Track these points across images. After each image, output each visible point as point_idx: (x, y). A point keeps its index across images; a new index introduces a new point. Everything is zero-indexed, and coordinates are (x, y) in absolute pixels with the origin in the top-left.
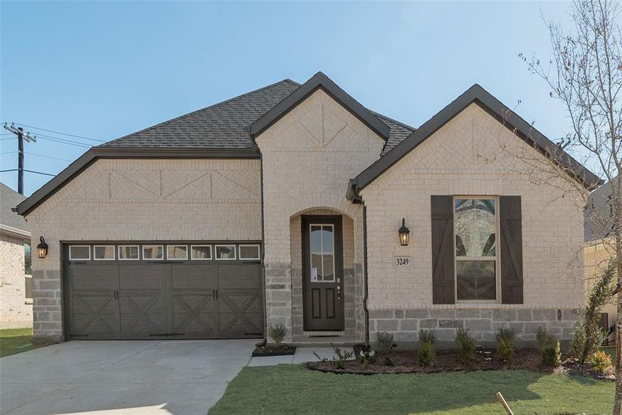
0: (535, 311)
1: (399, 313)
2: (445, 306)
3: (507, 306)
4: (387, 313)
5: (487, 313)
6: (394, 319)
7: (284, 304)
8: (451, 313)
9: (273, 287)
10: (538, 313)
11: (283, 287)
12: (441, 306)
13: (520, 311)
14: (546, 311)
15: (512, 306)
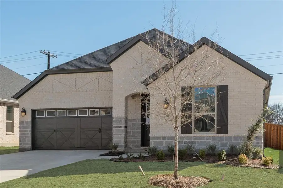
0: (234, 137)
1: (164, 138)
2: (187, 135)
3: (219, 135)
4: (158, 138)
5: (209, 138)
6: (162, 140)
7: (121, 135)
8: (190, 138)
9: (116, 127)
10: (236, 138)
11: (120, 127)
12: (185, 135)
13: (226, 137)
14: (240, 137)
15: (222, 135)
